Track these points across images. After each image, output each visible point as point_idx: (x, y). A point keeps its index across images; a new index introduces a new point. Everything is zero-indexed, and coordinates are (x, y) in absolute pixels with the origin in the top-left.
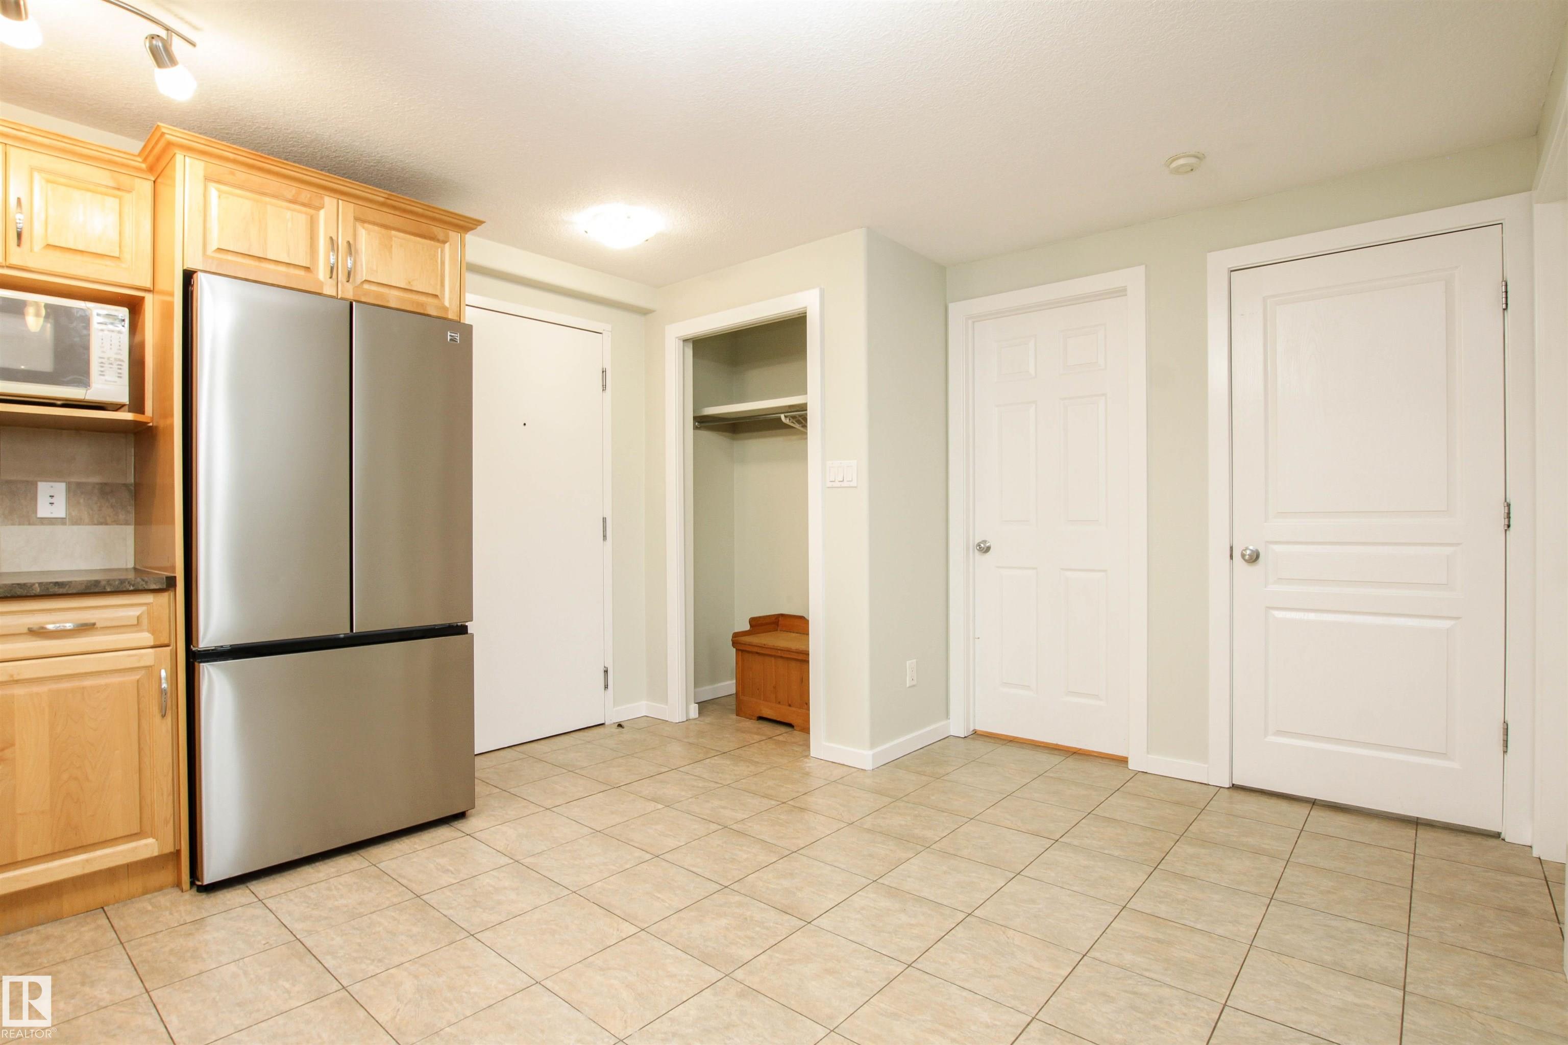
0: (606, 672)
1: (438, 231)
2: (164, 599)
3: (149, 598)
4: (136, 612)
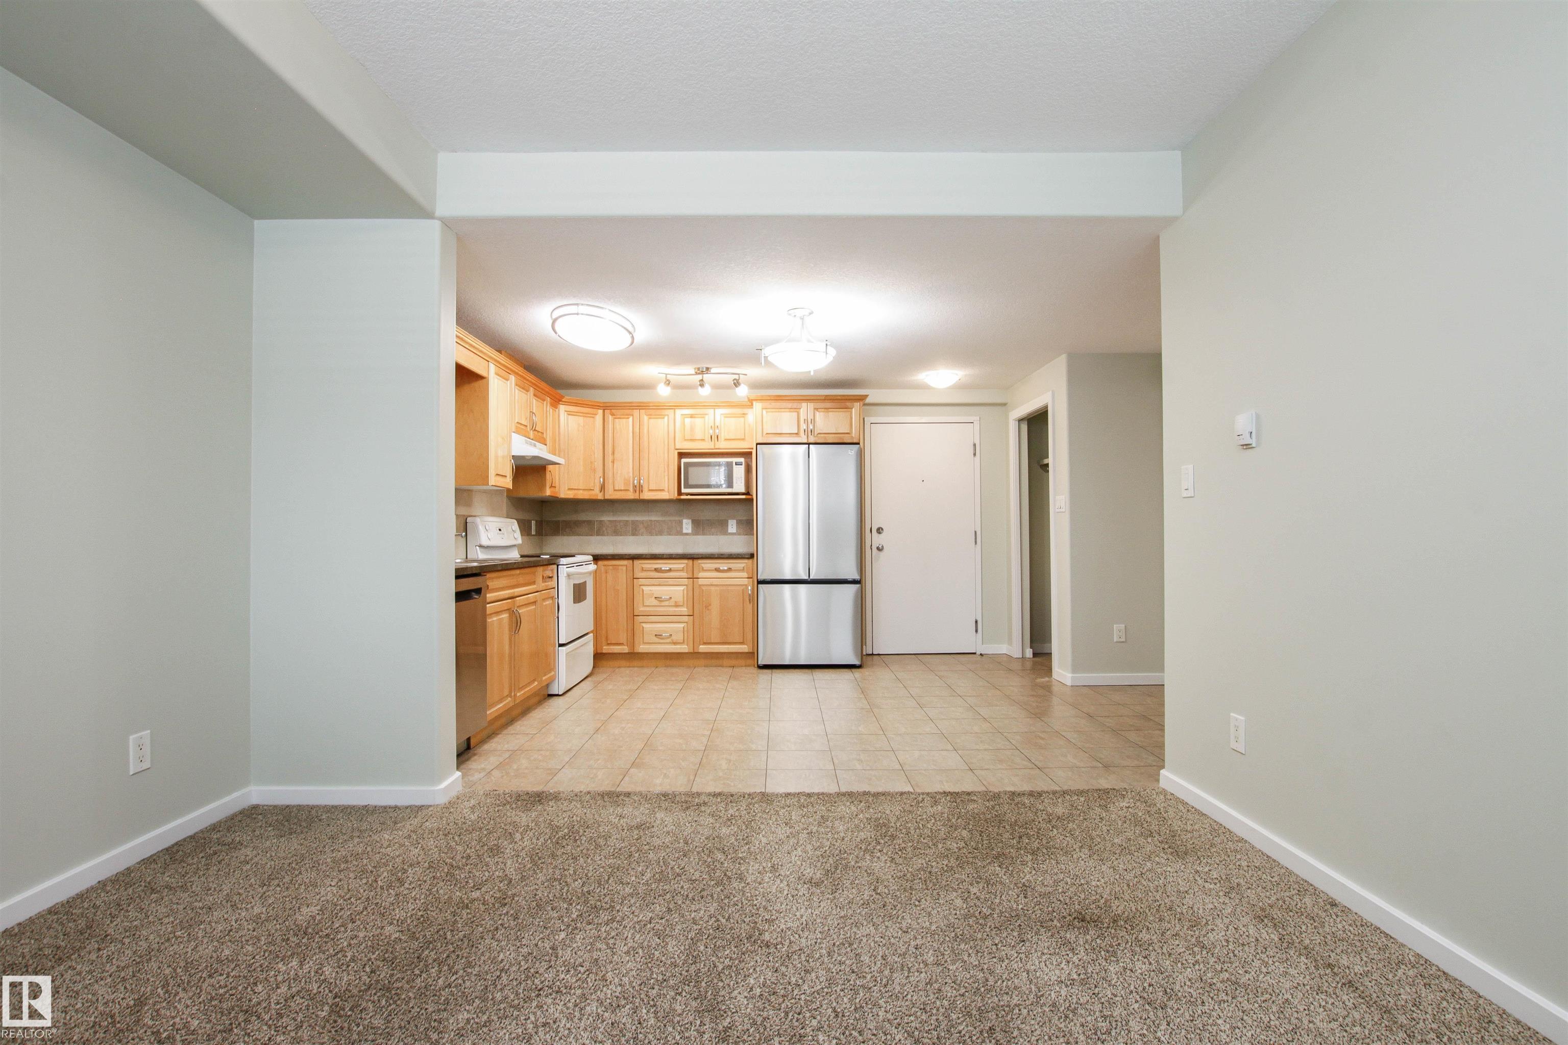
0: (976, 622)
1: (848, 404)
2: (750, 561)
3: (746, 561)
4: (743, 565)
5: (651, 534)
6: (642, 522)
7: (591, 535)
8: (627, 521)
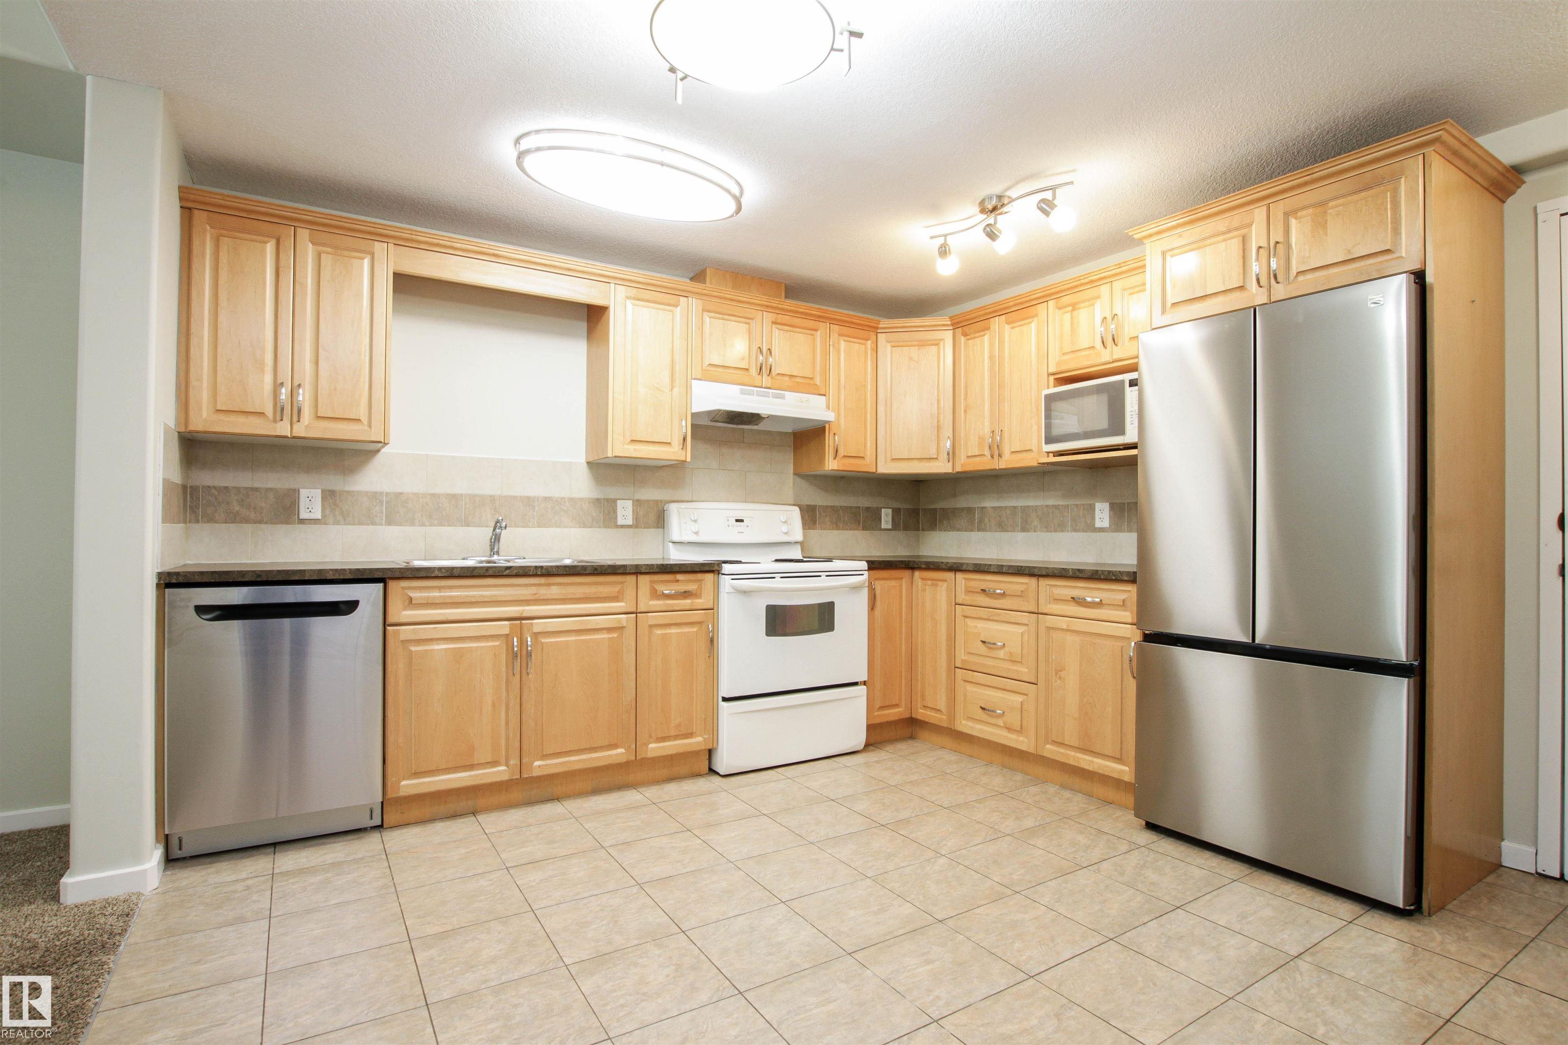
1: (1383, 172)
2: (1135, 589)
4: (1124, 596)
5: (1048, 528)
6: (1035, 509)
7: (971, 530)
8: (1015, 507)
